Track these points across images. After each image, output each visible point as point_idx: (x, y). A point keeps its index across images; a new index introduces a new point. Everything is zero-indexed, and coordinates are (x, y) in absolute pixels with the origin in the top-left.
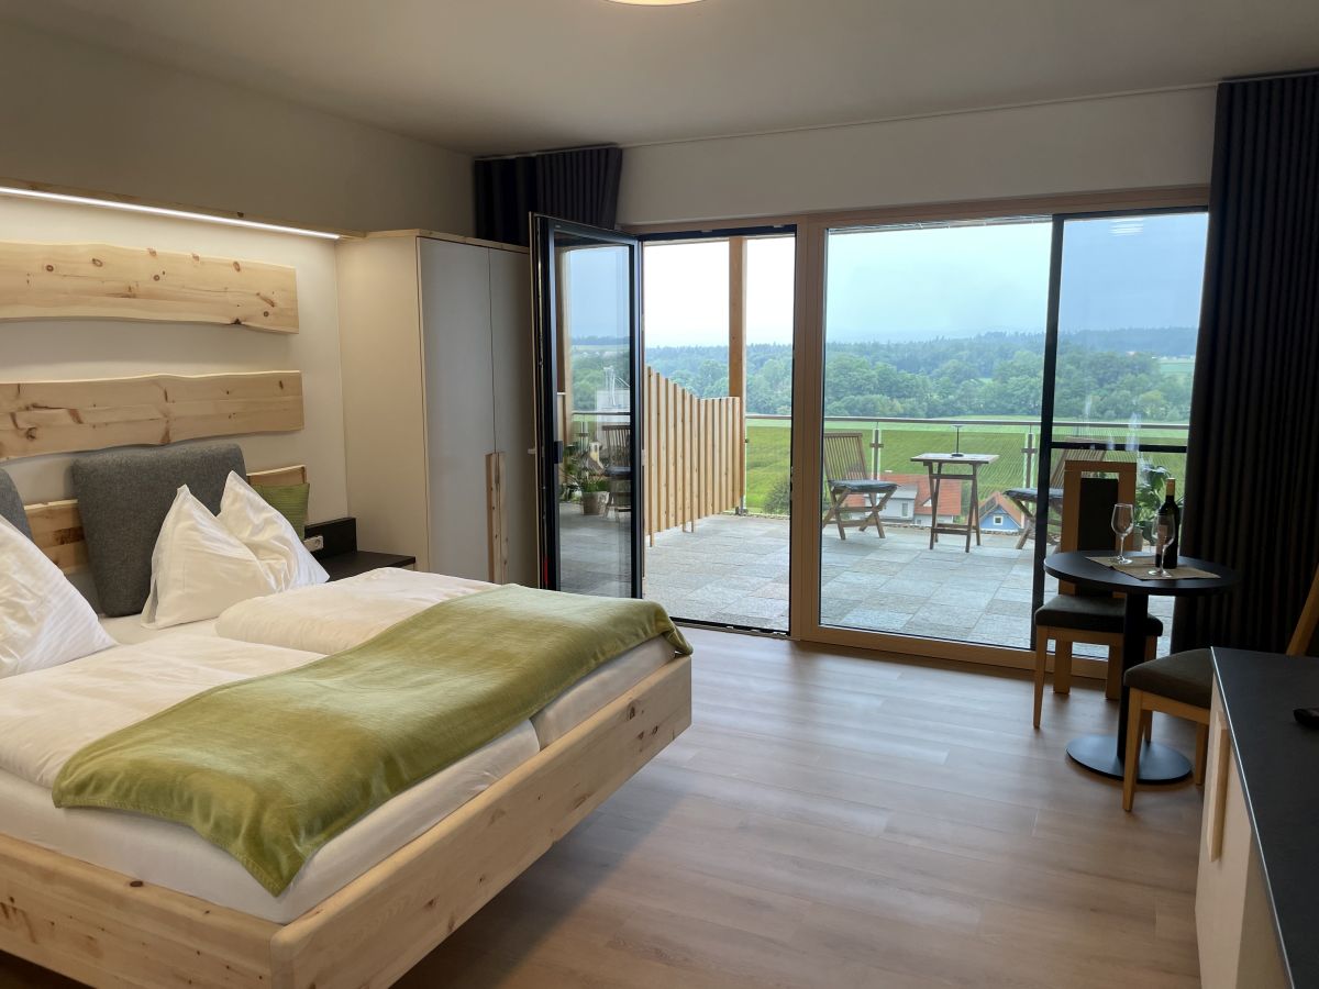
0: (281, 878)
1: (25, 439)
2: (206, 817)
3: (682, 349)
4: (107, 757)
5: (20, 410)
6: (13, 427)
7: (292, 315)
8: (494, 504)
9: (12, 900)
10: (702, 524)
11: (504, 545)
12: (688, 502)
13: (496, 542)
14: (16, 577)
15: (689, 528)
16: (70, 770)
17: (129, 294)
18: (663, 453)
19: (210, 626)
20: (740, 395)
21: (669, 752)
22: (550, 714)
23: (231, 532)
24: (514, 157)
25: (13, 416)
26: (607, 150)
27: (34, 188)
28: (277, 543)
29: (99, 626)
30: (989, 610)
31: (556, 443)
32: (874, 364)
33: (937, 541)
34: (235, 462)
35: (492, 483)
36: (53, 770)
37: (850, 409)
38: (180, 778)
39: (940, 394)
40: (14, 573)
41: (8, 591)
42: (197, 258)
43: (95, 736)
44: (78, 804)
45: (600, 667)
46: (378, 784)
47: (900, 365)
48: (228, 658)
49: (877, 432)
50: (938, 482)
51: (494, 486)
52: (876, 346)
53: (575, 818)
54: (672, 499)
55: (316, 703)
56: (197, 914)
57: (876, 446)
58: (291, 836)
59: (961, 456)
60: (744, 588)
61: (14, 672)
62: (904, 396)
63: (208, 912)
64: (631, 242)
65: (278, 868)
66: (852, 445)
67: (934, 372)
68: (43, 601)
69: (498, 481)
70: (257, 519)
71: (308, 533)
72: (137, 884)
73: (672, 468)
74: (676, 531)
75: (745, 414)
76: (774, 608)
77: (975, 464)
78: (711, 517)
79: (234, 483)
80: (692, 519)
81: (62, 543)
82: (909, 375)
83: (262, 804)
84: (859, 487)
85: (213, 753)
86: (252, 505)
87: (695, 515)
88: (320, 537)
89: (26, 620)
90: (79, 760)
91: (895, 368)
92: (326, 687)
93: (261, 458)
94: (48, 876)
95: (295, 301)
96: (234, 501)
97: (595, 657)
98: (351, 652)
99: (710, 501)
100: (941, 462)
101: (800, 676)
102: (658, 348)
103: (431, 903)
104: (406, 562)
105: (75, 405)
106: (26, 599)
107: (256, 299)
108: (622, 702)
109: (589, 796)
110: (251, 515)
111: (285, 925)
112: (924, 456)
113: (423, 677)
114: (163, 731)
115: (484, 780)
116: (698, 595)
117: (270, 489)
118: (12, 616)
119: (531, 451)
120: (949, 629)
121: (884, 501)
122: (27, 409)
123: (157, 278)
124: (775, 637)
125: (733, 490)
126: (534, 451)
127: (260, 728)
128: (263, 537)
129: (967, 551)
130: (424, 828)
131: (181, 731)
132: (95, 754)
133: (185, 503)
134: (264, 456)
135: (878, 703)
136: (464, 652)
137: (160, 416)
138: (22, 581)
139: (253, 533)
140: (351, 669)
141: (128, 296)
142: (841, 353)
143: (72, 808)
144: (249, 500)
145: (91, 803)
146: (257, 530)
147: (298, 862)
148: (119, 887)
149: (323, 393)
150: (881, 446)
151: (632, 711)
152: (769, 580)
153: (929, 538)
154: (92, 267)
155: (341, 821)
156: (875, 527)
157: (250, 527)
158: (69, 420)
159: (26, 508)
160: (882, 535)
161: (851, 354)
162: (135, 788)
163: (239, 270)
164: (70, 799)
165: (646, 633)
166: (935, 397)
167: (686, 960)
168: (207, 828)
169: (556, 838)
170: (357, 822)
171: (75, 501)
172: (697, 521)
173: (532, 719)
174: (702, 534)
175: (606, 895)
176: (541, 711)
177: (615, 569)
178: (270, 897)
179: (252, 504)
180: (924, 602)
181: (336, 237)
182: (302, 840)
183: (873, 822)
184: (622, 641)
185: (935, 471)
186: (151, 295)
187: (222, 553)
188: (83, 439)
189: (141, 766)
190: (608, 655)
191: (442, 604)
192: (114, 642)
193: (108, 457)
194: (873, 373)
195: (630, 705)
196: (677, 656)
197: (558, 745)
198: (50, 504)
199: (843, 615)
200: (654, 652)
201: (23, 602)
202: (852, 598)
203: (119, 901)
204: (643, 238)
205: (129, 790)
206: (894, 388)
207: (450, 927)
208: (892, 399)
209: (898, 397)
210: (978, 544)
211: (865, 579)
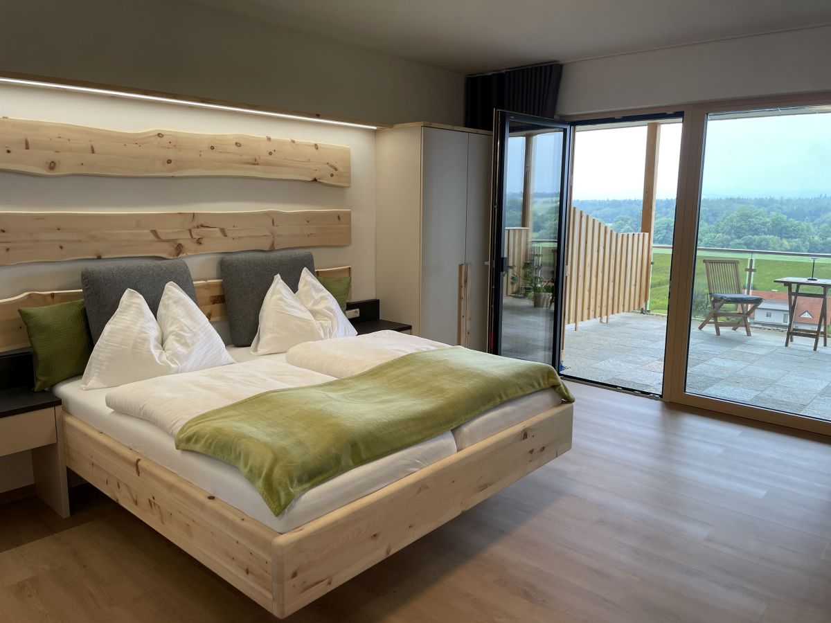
0: (280, 505)
1: (196, 244)
2: (246, 464)
3: (624, 201)
4: (205, 423)
5: (194, 228)
6: (189, 237)
7: (347, 176)
8: (463, 296)
9: (154, 498)
10: (614, 318)
11: (468, 321)
12: (604, 303)
13: (463, 320)
14: (182, 320)
15: (604, 320)
16: (185, 429)
17: (255, 163)
18: (588, 269)
19: (283, 356)
20: (649, 231)
21: (554, 463)
22: (466, 429)
23: (302, 303)
24: (491, 74)
25: (190, 231)
26: (551, 66)
27: (203, 101)
28: (327, 311)
29: (226, 351)
30: (823, 393)
31: (503, 258)
32: (769, 213)
33: (792, 341)
34: (308, 263)
35: (463, 282)
36: (178, 427)
37: (748, 245)
38: (236, 440)
39: (820, 236)
40: (182, 318)
41: (177, 327)
42: (293, 142)
43: (202, 412)
44: (186, 448)
45: (503, 404)
46: (346, 459)
47: (789, 215)
48: (285, 375)
49: (752, 260)
50: (796, 298)
51: (463, 284)
52: (772, 201)
53: (479, 498)
54: (593, 301)
55: (321, 406)
56: (238, 520)
57: (751, 270)
58: (288, 482)
59: (815, 280)
60: (636, 363)
61: (177, 372)
62: (791, 237)
63: (243, 520)
64: (565, 127)
65: (279, 499)
66: (730, 269)
67: (816, 221)
68: (195, 334)
69: (466, 282)
70: (317, 296)
71: (347, 307)
72: (212, 498)
73: (594, 279)
74: (594, 322)
75: (652, 244)
76: (654, 379)
77: (825, 286)
78: (622, 314)
79: (306, 276)
80: (607, 315)
81: (214, 303)
82: (796, 222)
83: (275, 461)
84: (731, 298)
85: (257, 428)
86: (314, 288)
87: (610, 311)
88: (358, 310)
89: (185, 345)
90: (189, 425)
91: (786, 217)
92: (330, 397)
93: (323, 260)
94: (171, 487)
95: (350, 167)
96: (305, 286)
97: (500, 396)
98: (352, 378)
99: (621, 303)
100: (799, 284)
101: (665, 427)
102: (608, 200)
103: (375, 536)
104: (403, 328)
105: (223, 226)
106: (187, 333)
107: (327, 166)
108: (518, 428)
109: (490, 485)
110: (314, 293)
111: (281, 534)
112: (785, 279)
113: (388, 397)
114: (237, 413)
115: (416, 465)
116: (602, 365)
117: (326, 280)
118: (178, 341)
119: (486, 263)
120: (787, 404)
121: (753, 309)
122: (198, 227)
123: (270, 153)
124: (651, 398)
125: (640, 297)
126: (488, 263)
127: (287, 417)
128: (319, 307)
129: (815, 349)
130: (374, 489)
131: (246, 414)
132: (199, 421)
133: (279, 284)
134: (326, 260)
135: (719, 450)
136: (416, 385)
137: (269, 234)
138: (185, 323)
139: (314, 304)
140: (349, 388)
141: (255, 164)
142: (742, 206)
143: (184, 450)
144: (313, 284)
145: (193, 449)
146: (316, 303)
147: (291, 498)
148: (202, 498)
149: (363, 223)
150: (754, 270)
151: (525, 434)
152: (656, 359)
153: (785, 338)
154: (235, 146)
155: (320, 478)
156: (744, 328)
157: (312, 301)
158: (220, 234)
159: (194, 283)
160: (749, 334)
161: (751, 206)
162: (214, 444)
163: (317, 149)
164: (183, 445)
165: (539, 384)
166: (816, 238)
167: (544, 601)
168: (245, 471)
169: (466, 508)
170: (330, 480)
171: (221, 280)
172: (611, 316)
173: (453, 431)
174: (613, 325)
175: (500, 551)
176: (459, 427)
177: (541, 344)
178: (274, 516)
179: (314, 286)
180: (771, 383)
181: (375, 128)
182: (294, 486)
183: (698, 532)
184: (521, 388)
185: (793, 292)
186: (267, 164)
187: (295, 315)
188: (227, 245)
189: (219, 431)
190: (510, 397)
191: (411, 354)
192: (233, 360)
193: (240, 256)
194: (768, 220)
195: (524, 430)
196: (563, 403)
197: (470, 449)
198: (209, 281)
199: (706, 387)
200: (545, 398)
201: (185, 334)
202: (715, 376)
203: (202, 506)
204: (574, 124)
205: (211, 444)
206: (784, 231)
207: (388, 553)
208: (781, 239)
209: (786, 238)
210: (825, 345)
211: (728, 364)
